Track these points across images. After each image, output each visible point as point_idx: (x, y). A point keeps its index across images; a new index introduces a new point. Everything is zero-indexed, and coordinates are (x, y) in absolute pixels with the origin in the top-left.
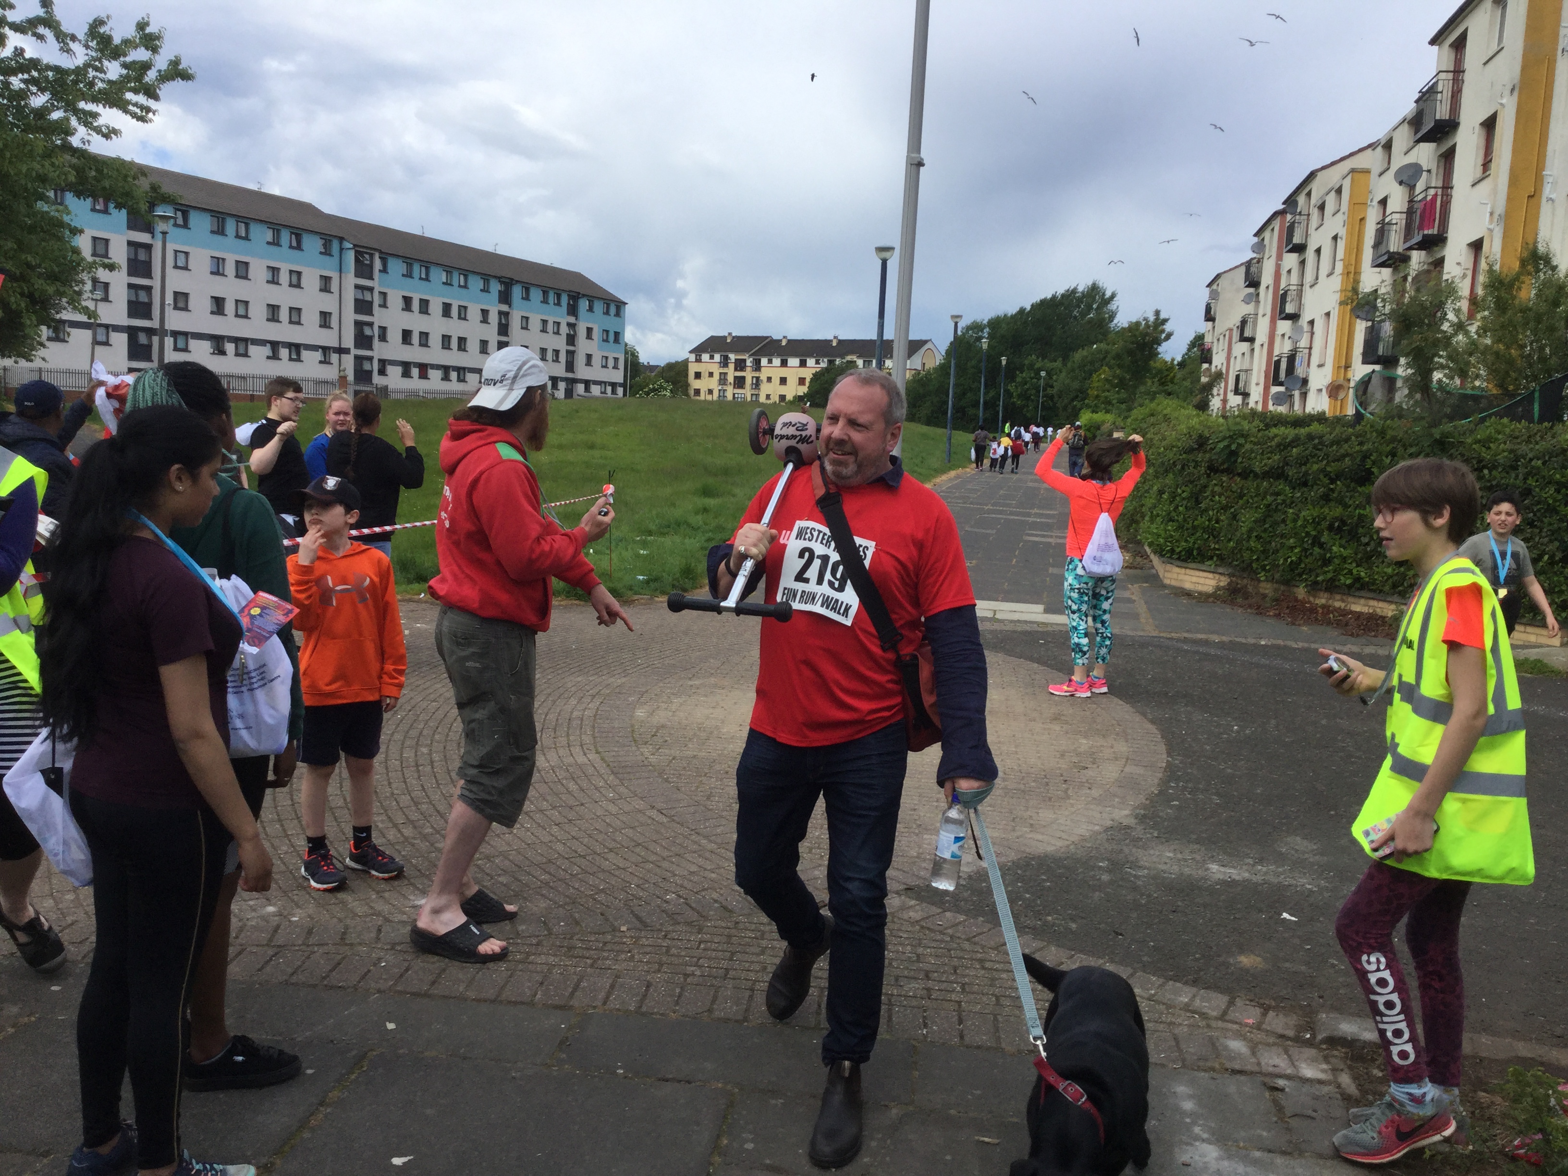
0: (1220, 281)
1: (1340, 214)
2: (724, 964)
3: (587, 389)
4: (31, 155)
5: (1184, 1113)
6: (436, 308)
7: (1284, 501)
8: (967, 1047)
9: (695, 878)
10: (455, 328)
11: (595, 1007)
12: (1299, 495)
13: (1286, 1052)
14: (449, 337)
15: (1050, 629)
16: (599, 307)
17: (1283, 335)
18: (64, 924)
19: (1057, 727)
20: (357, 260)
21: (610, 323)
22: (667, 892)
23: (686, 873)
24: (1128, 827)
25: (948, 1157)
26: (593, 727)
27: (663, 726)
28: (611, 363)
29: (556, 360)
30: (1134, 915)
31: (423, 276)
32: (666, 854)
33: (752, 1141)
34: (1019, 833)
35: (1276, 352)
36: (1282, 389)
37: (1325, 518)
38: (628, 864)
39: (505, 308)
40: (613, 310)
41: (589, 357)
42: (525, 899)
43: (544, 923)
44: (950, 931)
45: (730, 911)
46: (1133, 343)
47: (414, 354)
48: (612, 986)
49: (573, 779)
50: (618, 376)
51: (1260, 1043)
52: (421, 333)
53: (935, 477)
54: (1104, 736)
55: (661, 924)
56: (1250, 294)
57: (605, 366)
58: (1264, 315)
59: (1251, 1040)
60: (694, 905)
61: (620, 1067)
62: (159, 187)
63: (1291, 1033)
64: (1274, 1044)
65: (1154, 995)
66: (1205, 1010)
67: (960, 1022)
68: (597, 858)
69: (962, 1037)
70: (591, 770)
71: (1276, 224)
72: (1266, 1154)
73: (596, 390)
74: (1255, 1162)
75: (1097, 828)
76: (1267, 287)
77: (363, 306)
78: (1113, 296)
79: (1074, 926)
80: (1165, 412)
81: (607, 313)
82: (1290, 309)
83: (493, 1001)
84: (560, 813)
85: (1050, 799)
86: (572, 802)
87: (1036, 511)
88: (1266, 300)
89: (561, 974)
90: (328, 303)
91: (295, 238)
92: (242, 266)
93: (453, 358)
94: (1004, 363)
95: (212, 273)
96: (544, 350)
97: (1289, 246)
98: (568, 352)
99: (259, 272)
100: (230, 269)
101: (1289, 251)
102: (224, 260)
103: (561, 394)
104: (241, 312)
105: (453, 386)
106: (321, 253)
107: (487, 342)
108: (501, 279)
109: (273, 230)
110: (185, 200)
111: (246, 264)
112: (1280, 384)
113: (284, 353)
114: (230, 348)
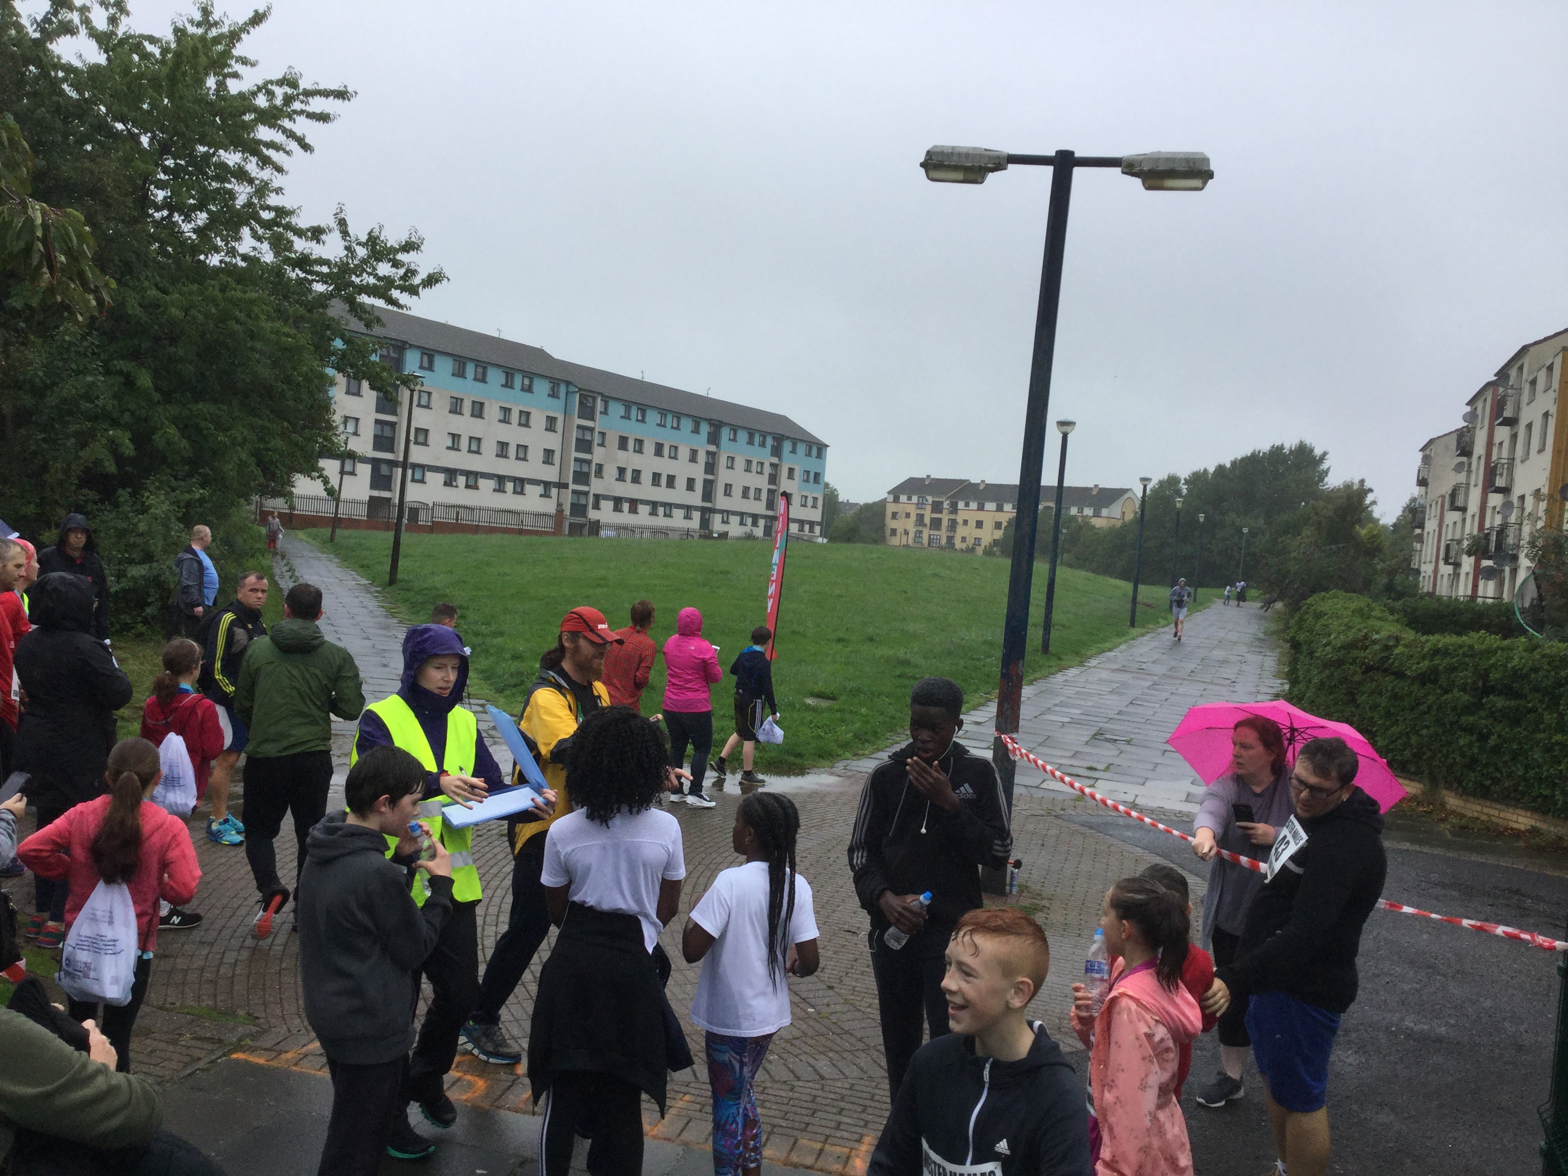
0: (1433, 447)
1: (1551, 392)
6: (649, 448)
10: (665, 466)
14: (659, 475)
16: (801, 448)
17: (1494, 508)
20: (581, 403)
21: (812, 464)
28: (810, 502)
29: (757, 498)
31: (640, 418)
35: (1487, 525)
36: (1491, 563)
39: (712, 448)
40: (815, 451)
41: (789, 496)
47: (627, 490)
50: (816, 515)
52: (634, 471)
56: (1462, 463)
57: (805, 506)
58: (1476, 485)
71: (1489, 395)
73: (794, 528)
76: (1479, 458)
77: (584, 445)
78: (1325, 454)
81: (809, 455)
82: (1500, 482)
88: (1478, 468)
91: (527, 382)
92: (477, 407)
93: (662, 494)
94: (1202, 520)
95: (450, 412)
96: (746, 490)
97: (1501, 420)
98: (769, 490)
99: (492, 412)
100: (467, 408)
101: (1500, 424)
102: (462, 400)
103: (759, 532)
104: (474, 448)
105: (660, 521)
106: (549, 395)
107: (694, 480)
108: (710, 421)
109: (507, 374)
110: (431, 345)
111: (482, 404)
112: (1489, 558)
113: (509, 486)
114: (461, 480)
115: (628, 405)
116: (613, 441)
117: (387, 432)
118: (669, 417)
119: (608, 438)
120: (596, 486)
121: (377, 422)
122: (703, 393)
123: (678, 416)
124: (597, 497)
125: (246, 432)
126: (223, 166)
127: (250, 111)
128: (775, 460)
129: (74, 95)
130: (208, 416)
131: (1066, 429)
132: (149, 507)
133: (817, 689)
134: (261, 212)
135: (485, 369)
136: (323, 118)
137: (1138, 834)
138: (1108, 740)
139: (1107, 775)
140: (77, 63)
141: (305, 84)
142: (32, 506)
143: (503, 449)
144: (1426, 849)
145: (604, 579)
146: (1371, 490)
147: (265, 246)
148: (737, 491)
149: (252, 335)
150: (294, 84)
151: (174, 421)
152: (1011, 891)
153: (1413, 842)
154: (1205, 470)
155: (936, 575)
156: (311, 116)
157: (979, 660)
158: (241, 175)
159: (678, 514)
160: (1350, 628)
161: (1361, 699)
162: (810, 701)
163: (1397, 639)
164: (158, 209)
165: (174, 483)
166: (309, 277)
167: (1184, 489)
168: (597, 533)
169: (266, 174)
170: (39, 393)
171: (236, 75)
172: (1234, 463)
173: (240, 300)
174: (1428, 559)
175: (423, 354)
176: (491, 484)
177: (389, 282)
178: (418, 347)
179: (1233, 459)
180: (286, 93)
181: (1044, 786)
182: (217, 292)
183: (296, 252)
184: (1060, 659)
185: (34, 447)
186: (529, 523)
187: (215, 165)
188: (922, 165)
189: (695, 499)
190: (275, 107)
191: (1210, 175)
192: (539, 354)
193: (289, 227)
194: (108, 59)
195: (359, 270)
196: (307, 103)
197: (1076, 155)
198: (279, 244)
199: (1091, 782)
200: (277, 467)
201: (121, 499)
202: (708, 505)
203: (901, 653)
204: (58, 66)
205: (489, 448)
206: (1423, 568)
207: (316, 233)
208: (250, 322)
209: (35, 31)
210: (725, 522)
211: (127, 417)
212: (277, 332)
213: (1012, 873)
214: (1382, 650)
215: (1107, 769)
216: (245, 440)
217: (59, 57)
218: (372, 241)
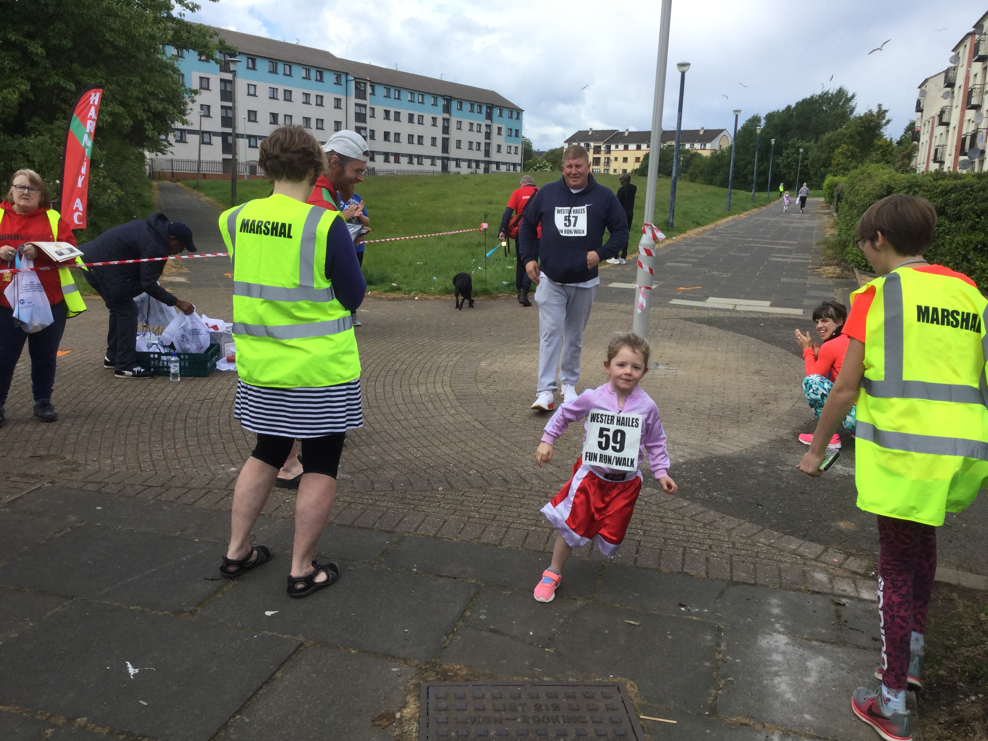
0: (927, 84)
2: (495, 512)
3: (498, 168)
4: (146, 22)
5: (772, 615)
6: (404, 117)
7: (944, 231)
8: (638, 567)
9: (491, 462)
10: (416, 130)
11: (409, 533)
12: (954, 226)
13: (854, 582)
14: (413, 136)
15: (770, 316)
16: (506, 113)
17: (969, 120)
18: (112, 473)
19: (756, 378)
20: (356, 88)
21: (513, 124)
22: (472, 469)
23: (486, 459)
24: (787, 440)
25: (607, 632)
26: (452, 372)
27: (496, 372)
28: (513, 150)
29: (479, 149)
30: (774, 494)
31: (397, 97)
32: (478, 447)
33: (485, 614)
34: (710, 442)
35: (964, 132)
36: (966, 158)
37: (971, 242)
38: (452, 452)
39: (447, 116)
40: (515, 115)
41: (499, 146)
42: (384, 469)
43: (392, 484)
44: (646, 499)
45: (507, 482)
46: (862, 127)
47: (391, 147)
48: (423, 521)
49: (432, 402)
50: (517, 159)
51: (838, 576)
52: (395, 134)
53: (716, 220)
54: (787, 384)
55: (462, 488)
56: (948, 92)
57: (509, 153)
58: (957, 107)
59: (832, 574)
60: (485, 477)
61: (415, 568)
62: (224, 42)
63: (861, 571)
64: (848, 577)
65: (772, 543)
66: (806, 554)
67: (637, 552)
68: (434, 448)
69: (635, 562)
70: (444, 397)
71: (968, 42)
72: (820, 644)
73: (503, 168)
74: (811, 648)
75: (765, 440)
76: (960, 87)
77: (361, 117)
78: (853, 97)
79: (730, 499)
80: (870, 171)
81: (511, 117)
82: (974, 101)
83: (349, 526)
84: (418, 421)
85: (738, 422)
86: (427, 414)
87: (782, 241)
88: (958, 95)
89: (394, 513)
90: (340, 116)
91: (319, 74)
92: (287, 94)
93: (415, 149)
94: (773, 143)
95: (270, 98)
96: (471, 143)
97: (977, 57)
98: (486, 144)
99: (298, 97)
100: (281, 95)
101: (976, 61)
102: (277, 90)
103: (481, 171)
105: (415, 167)
106: (336, 85)
107: (435, 138)
108: (444, 97)
109: (305, 69)
110: (253, 52)
111: (290, 92)
112: (965, 154)
115: (388, 88)
116: (380, 114)
117: (230, 114)
118: (417, 95)
119: (376, 111)
121: (222, 107)
122: (438, 78)
123: (422, 94)
131: (683, 68)
135: (290, 67)
143: (308, 123)
148: (465, 145)
159: (427, 162)
167: (763, 123)
174: (922, 161)
175: (248, 58)
178: (245, 54)
189: (437, 151)
192: (328, 56)
202: (445, 155)
206: (918, 168)
210: (458, 166)
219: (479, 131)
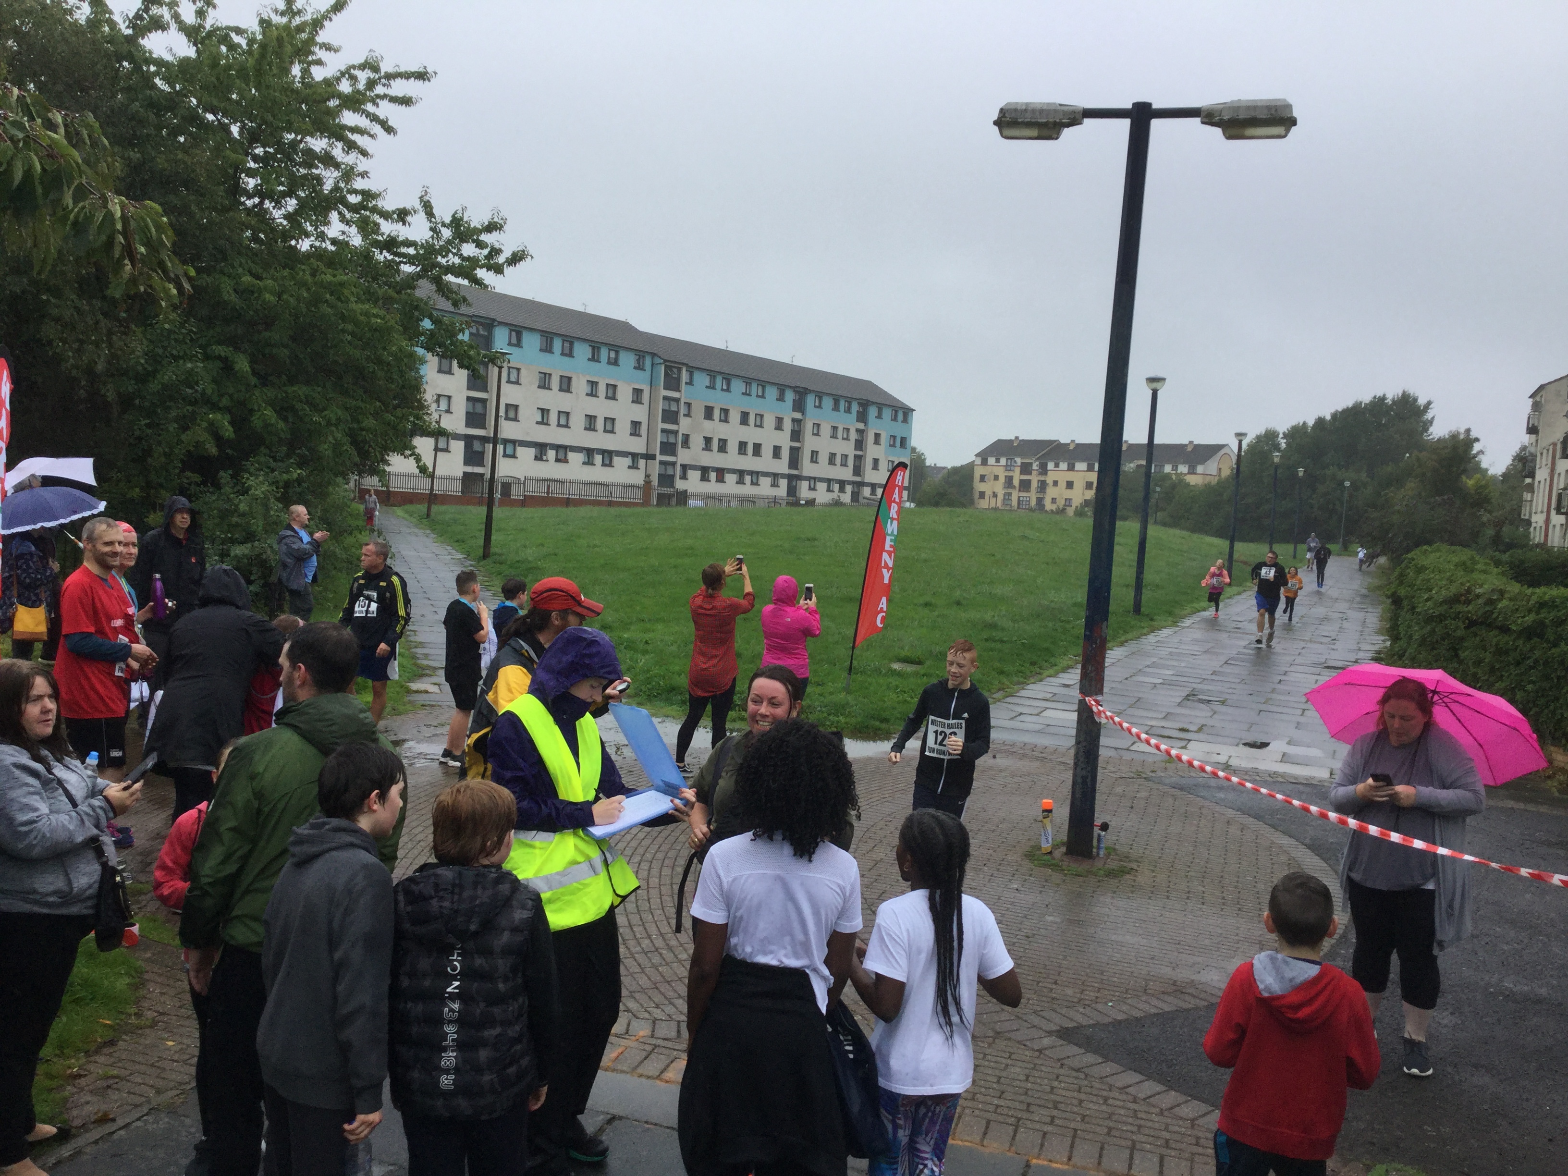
0: (1544, 392)
3: (873, 492)
6: (735, 417)
10: (751, 434)
14: (746, 443)
16: (887, 413)
20: (666, 374)
21: (898, 429)
29: (844, 464)
31: (725, 387)
39: (798, 416)
40: (900, 416)
41: (876, 461)
47: (714, 459)
52: (720, 440)
77: (670, 416)
78: (1429, 403)
81: (895, 419)
90: (640, 413)
91: (613, 355)
92: (565, 380)
93: (748, 463)
94: (1301, 474)
95: (539, 387)
96: (832, 456)
98: (856, 456)
99: (580, 386)
100: (555, 383)
102: (550, 375)
103: (846, 498)
104: (563, 422)
105: (747, 489)
106: (635, 368)
107: (780, 447)
108: (795, 389)
109: (593, 348)
110: (518, 321)
111: (570, 379)
113: (598, 459)
114: (551, 454)
115: (712, 374)
116: (698, 411)
117: (479, 408)
118: (754, 386)
119: (693, 407)
120: (683, 456)
121: (469, 399)
122: (786, 360)
123: (763, 384)
124: (684, 467)
125: (340, 413)
126: (309, 152)
127: (333, 97)
128: (861, 426)
129: (166, 88)
130: (303, 397)
131: (1155, 385)
132: (249, 488)
133: (903, 654)
134: (348, 196)
135: (572, 344)
136: (406, 101)
137: (1231, 796)
138: (1201, 701)
139: (1200, 736)
140: (168, 57)
141: (386, 67)
142: (137, 490)
143: (591, 422)
144: (1531, 807)
145: (691, 548)
146: (1477, 440)
147: (354, 230)
148: (823, 458)
149: (343, 318)
150: (375, 69)
151: (272, 403)
152: (1098, 854)
153: (1518, 799)
154: (1304, 423)
155: (1024, 537)
156: (394, 100)
157: (1068, 622)
158: (328, 160)
159: (765, 482)
160: (1452, 581)
161: (1463, 655)
162: (896, 666)
163: (1502, 593)
164: (250, 197)
165: (273, 464)
166: (397, 259)
167: (1283, 444)
168: (685, 503)
169: (351, 158)
170: (143, 378)
171: (319, 62)
172: (1334, 416)
173: (330, 283)
174: (1539, 510)
175: (511, 330)
176: (580, 457)
177: (473, 262)
178: (506, 324)
179: (1333, 411)
180: (369, 78)
181: (1134, 748)
182: (308, 278)
183: (383, 234)
184: (1152, 620)
185: (137, 433)
186: (618, 495)
187: (302, 151)
188: (995, 123)
189: (782, 466)
190: (358, 92)
191: (1293, 122)
192: (625, 328)
193: (375, 210)
194: (197, 51)
195: (444, 251)
196: (389, 86)
197: (1154, 106)
198: (367, 228)
199: (1183, 743)
200: (370, 446)
201: (223, 481)
202: (795, 472)
203: (988, 616)
204: (149, 61)
205: (578, 421)
206: (1533, 520)
207: (402, 215)
208: (340, 304)
209: (128, 27)
210: (812, 489)
211: (225, 402)
212: (366, 314)
213: (1099, 836)
214: (1486, 604)
215: (1200, 730)
216: (339, 420)
217: (150, 52)
218: (456, 222)
219: (847, 439)
